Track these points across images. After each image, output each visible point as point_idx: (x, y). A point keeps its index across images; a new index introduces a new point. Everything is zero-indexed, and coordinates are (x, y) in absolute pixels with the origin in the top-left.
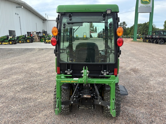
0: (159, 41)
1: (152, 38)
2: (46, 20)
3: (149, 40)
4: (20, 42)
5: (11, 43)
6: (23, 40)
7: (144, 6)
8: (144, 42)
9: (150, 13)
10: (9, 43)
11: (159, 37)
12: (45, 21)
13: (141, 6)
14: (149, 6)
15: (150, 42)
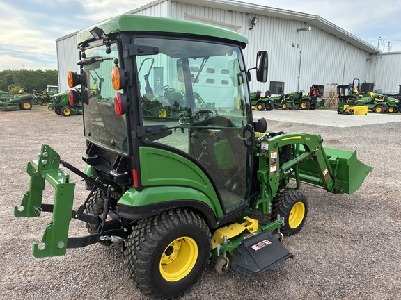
2: (377, 53)
4: (284, 107)
5: (260, 107)
6: (292, 103)
10: (258, 108)
12: (374, 57)
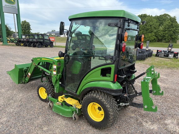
0: (37, 44)
1: (28, 42)
3: (24, 44)
7: (9, 6)
8: (17, 45)
9: (17, 14)
11: (36, 40)
13: (5, 5)
14: (14, 7)
15: (25, 45)
